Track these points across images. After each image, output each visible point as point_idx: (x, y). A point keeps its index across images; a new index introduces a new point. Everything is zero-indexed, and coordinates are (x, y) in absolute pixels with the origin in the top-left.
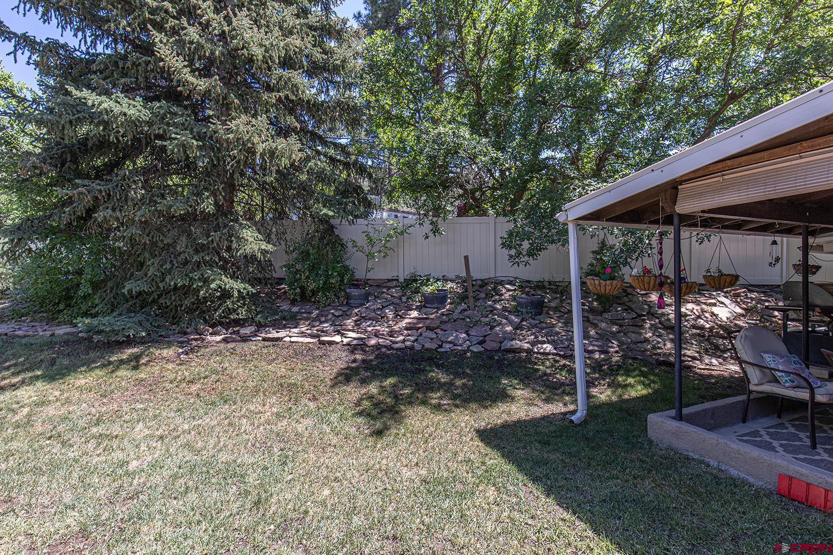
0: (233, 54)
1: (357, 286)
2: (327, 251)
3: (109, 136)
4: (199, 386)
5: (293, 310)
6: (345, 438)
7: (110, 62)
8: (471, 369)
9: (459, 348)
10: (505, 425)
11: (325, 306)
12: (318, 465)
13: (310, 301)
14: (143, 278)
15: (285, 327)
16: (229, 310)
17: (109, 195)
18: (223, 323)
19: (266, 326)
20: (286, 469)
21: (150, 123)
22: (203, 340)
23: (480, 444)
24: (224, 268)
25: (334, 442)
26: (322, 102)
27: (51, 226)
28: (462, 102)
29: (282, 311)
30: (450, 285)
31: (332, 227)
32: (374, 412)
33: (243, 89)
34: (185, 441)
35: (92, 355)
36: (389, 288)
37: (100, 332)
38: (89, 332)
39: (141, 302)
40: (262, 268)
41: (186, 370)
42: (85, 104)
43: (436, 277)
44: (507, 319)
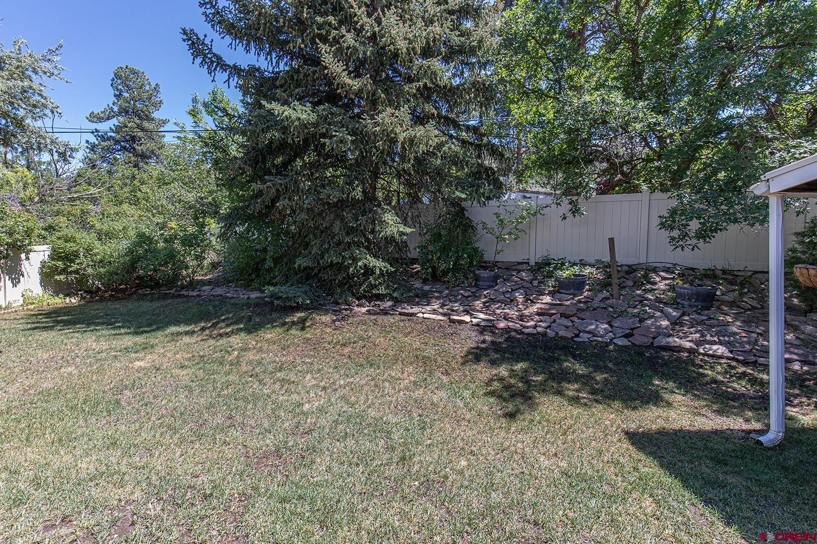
0: (381, 51)
1: (485, 268)
2: (458, 233)
3: (287, 138)
4: (350, 349)
5: (424, 289)
6: (478, 415)
7: (288, 77)
8: (614, 364)
9: (600, 339)
10: (662, 433)
11: (454, 287)
12: (454, 435)
13: (440, 281)
14: (308, 255)
15: (418, 304)
16: (372, 285)
17: (286, 187)
18: (366, 297)
19: (401, 302)
20: (425, 433)
21: (316, 125)
22: (352, 310)
23: (631, 447)
24: (368, 248)
25: (468, 416)
26: (457, 85)
27: (249, 213)
28: (612, 63)
29: (415, 289)
30: (587, 270)
31: (463, 209)
32: (505, 395)
33: (388, 83)
34: (342, 394)
35: (274, 316)
36: (519, 271)
37: (279, 298)
38: (271, 297)
39: (307, 275)
40: (399, 248)
41: (340, 334)
42: (273, 114)
43: (572, 261)
44: (662, 311)
